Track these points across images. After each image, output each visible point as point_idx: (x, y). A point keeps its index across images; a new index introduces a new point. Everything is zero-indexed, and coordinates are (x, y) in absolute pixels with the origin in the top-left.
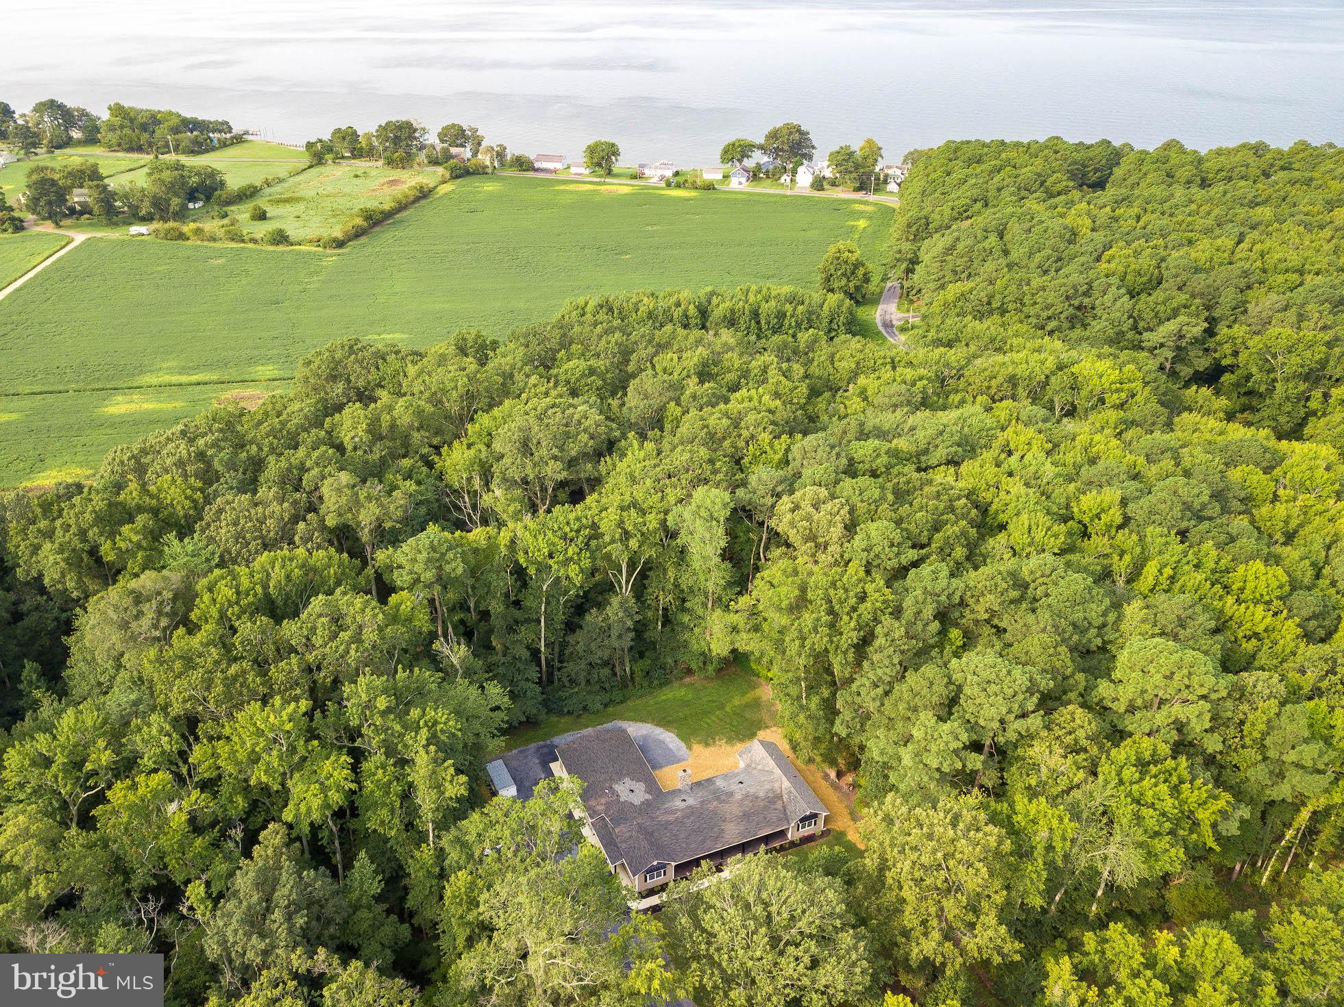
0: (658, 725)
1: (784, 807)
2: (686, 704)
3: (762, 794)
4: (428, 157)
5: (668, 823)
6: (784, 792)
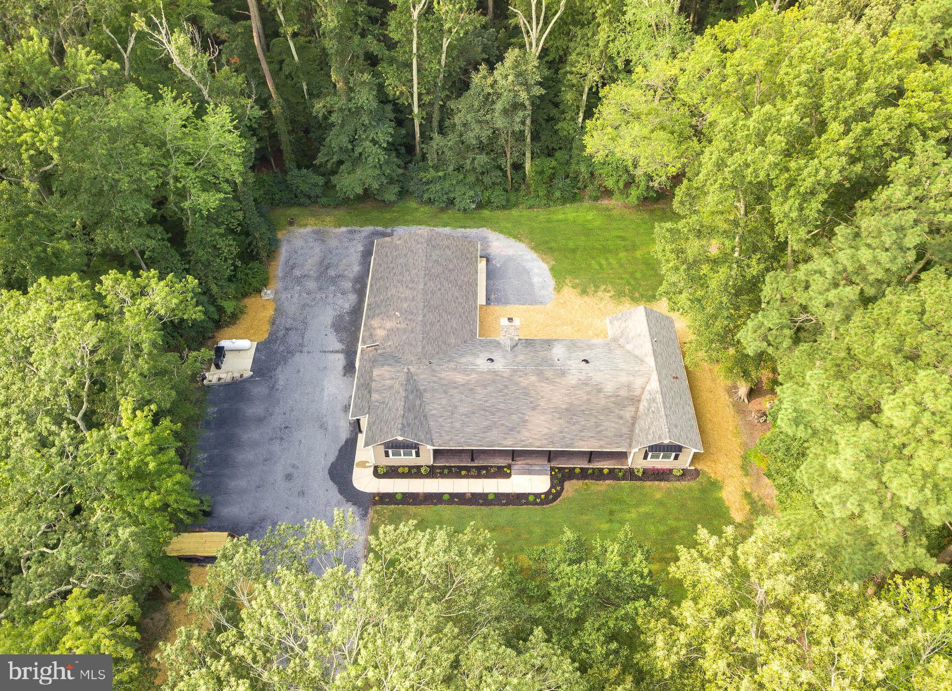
0: (535, 249)
1: (635, 419)
2: (587, 232)
3: (609, 388)
5: (454, 385)
6: (646, 396)
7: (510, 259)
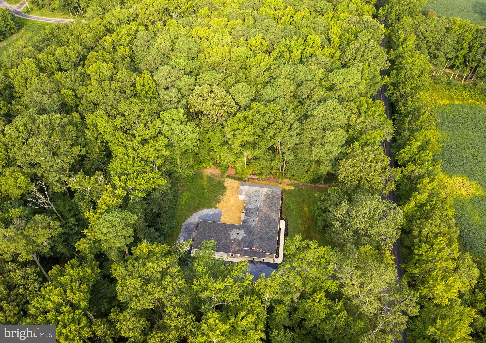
0: (197, 211)
1: (273, 196)
3: (265, 198)
6: (267, 192)
7: (200, 218)
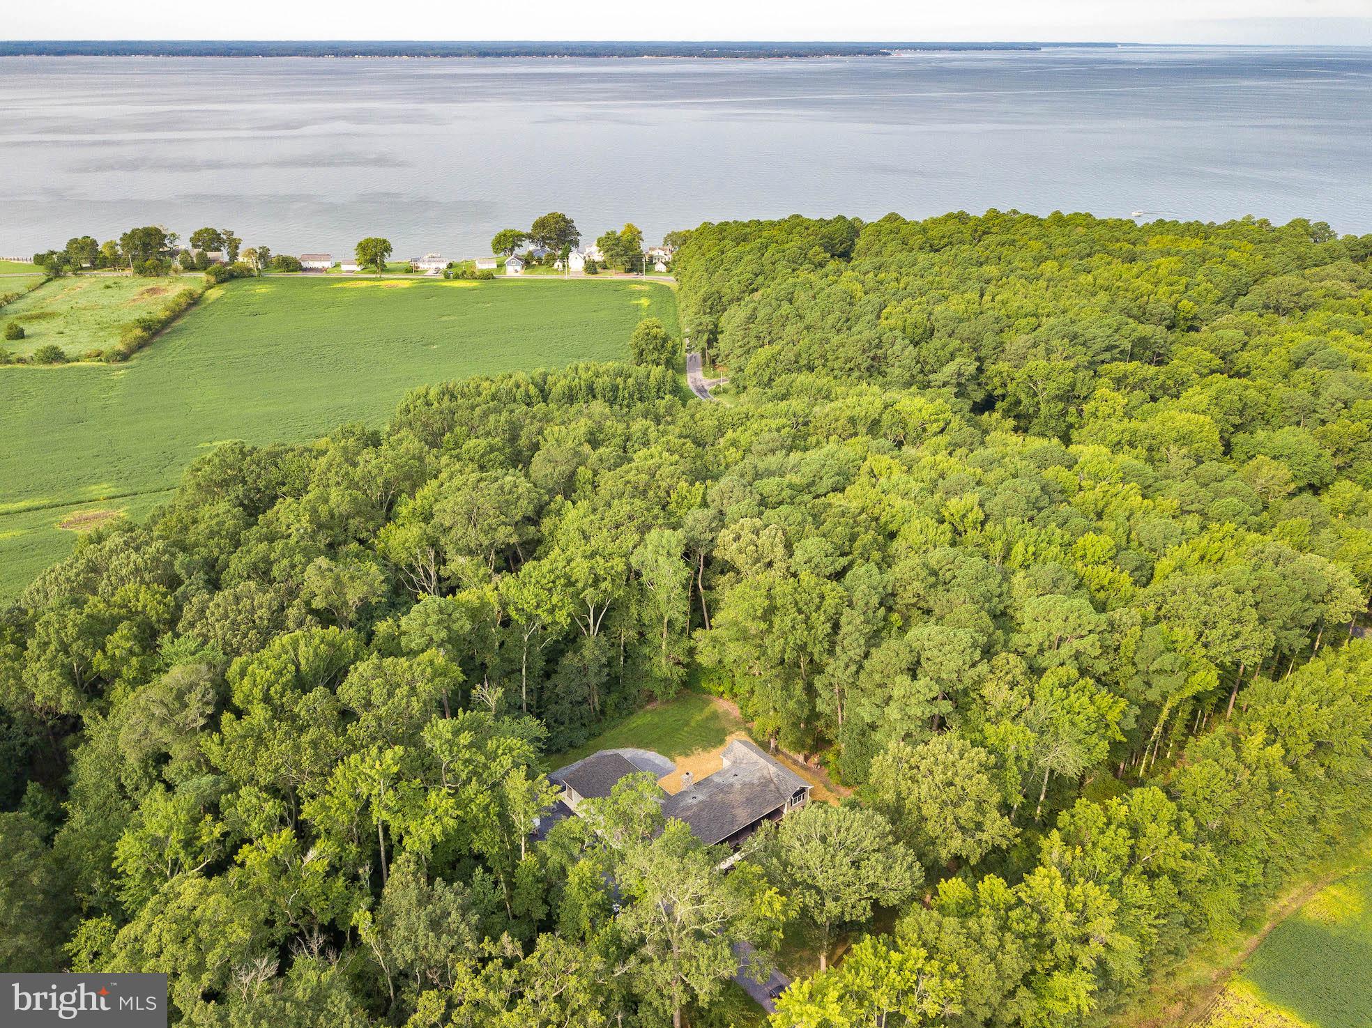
0: (638, 746)
1: (777, 787)
2: (656, 726)
4: (182, 262)
7: (633, 757)
